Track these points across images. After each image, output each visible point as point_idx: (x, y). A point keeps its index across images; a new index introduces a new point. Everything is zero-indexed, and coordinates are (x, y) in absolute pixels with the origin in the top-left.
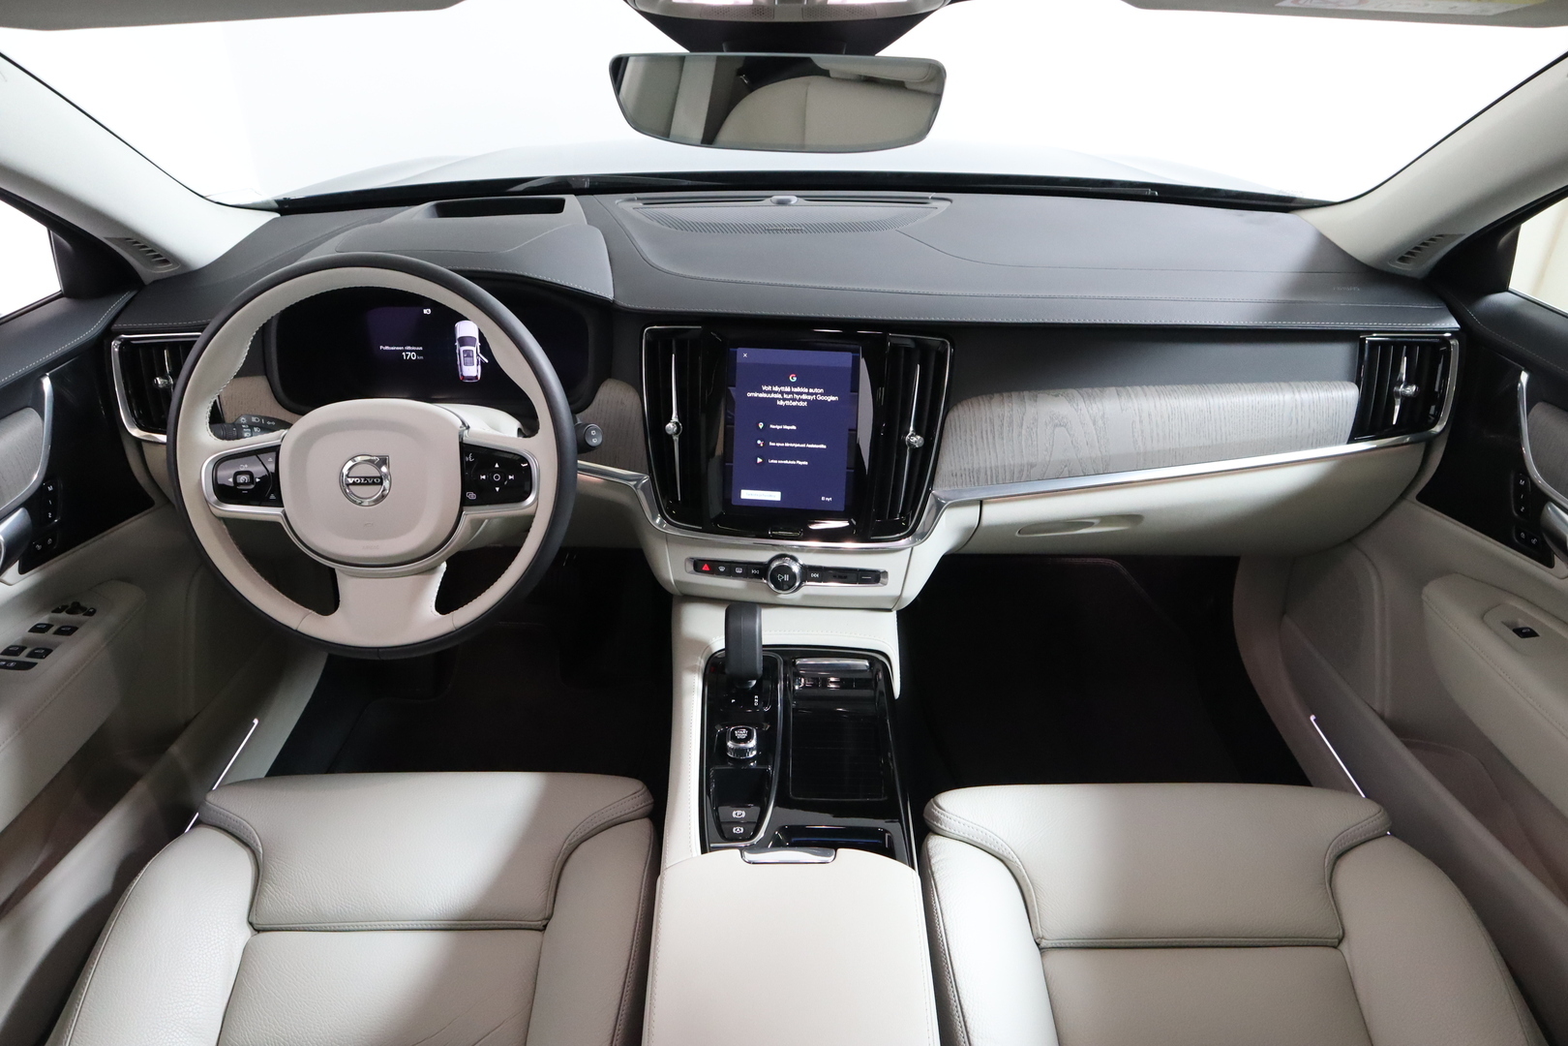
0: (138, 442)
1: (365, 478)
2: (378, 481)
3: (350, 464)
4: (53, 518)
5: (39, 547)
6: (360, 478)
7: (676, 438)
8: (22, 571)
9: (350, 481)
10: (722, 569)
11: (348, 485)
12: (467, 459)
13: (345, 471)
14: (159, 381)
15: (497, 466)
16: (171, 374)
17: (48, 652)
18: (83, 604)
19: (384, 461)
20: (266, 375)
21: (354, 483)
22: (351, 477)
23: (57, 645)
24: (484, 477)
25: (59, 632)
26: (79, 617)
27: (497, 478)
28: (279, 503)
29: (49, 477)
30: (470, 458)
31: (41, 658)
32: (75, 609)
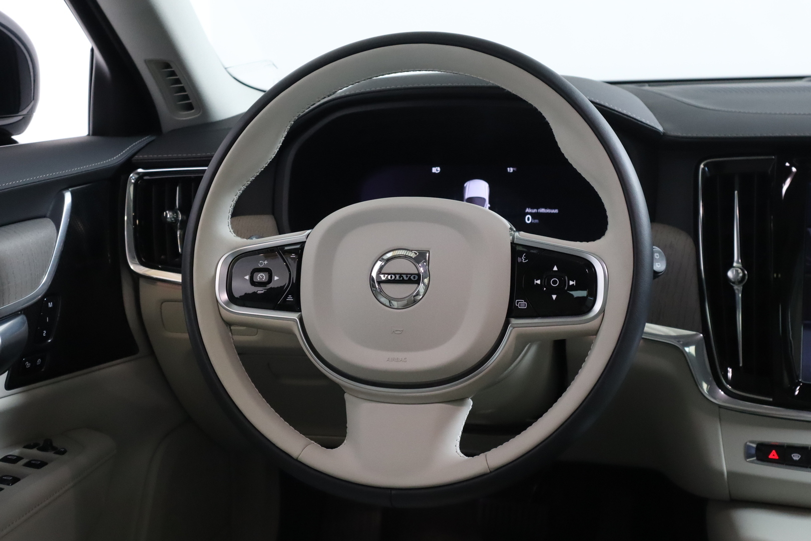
0: (136, 277)
1: (401, 275)
2: (415, 279)
3: (379, 264)
4: (47, 338)
5: (28, 364)
6: (395, 274)
7: (738, 290)
8: (9, 386)
9: (383, 277)
10: (796, 457)
11: (380, 282)
12: (519, 260)
13: (374, 274)
14: (169, 215)
15: (555, 269)
16: (180, 209)
17: (15, 480)
18: (54, 444)
19: (421, 257)
20: (273, 214)
21: (387, 281)
22: (384, 274)
23: (24, 476)
24: (539, 282)
25: (29, 465)
26: (50, 455)
27: (555, 282)
28: (296, 307)
29: (52, 292)
30: (523, 259)
31: (9, 485)
32: (48, 446)
